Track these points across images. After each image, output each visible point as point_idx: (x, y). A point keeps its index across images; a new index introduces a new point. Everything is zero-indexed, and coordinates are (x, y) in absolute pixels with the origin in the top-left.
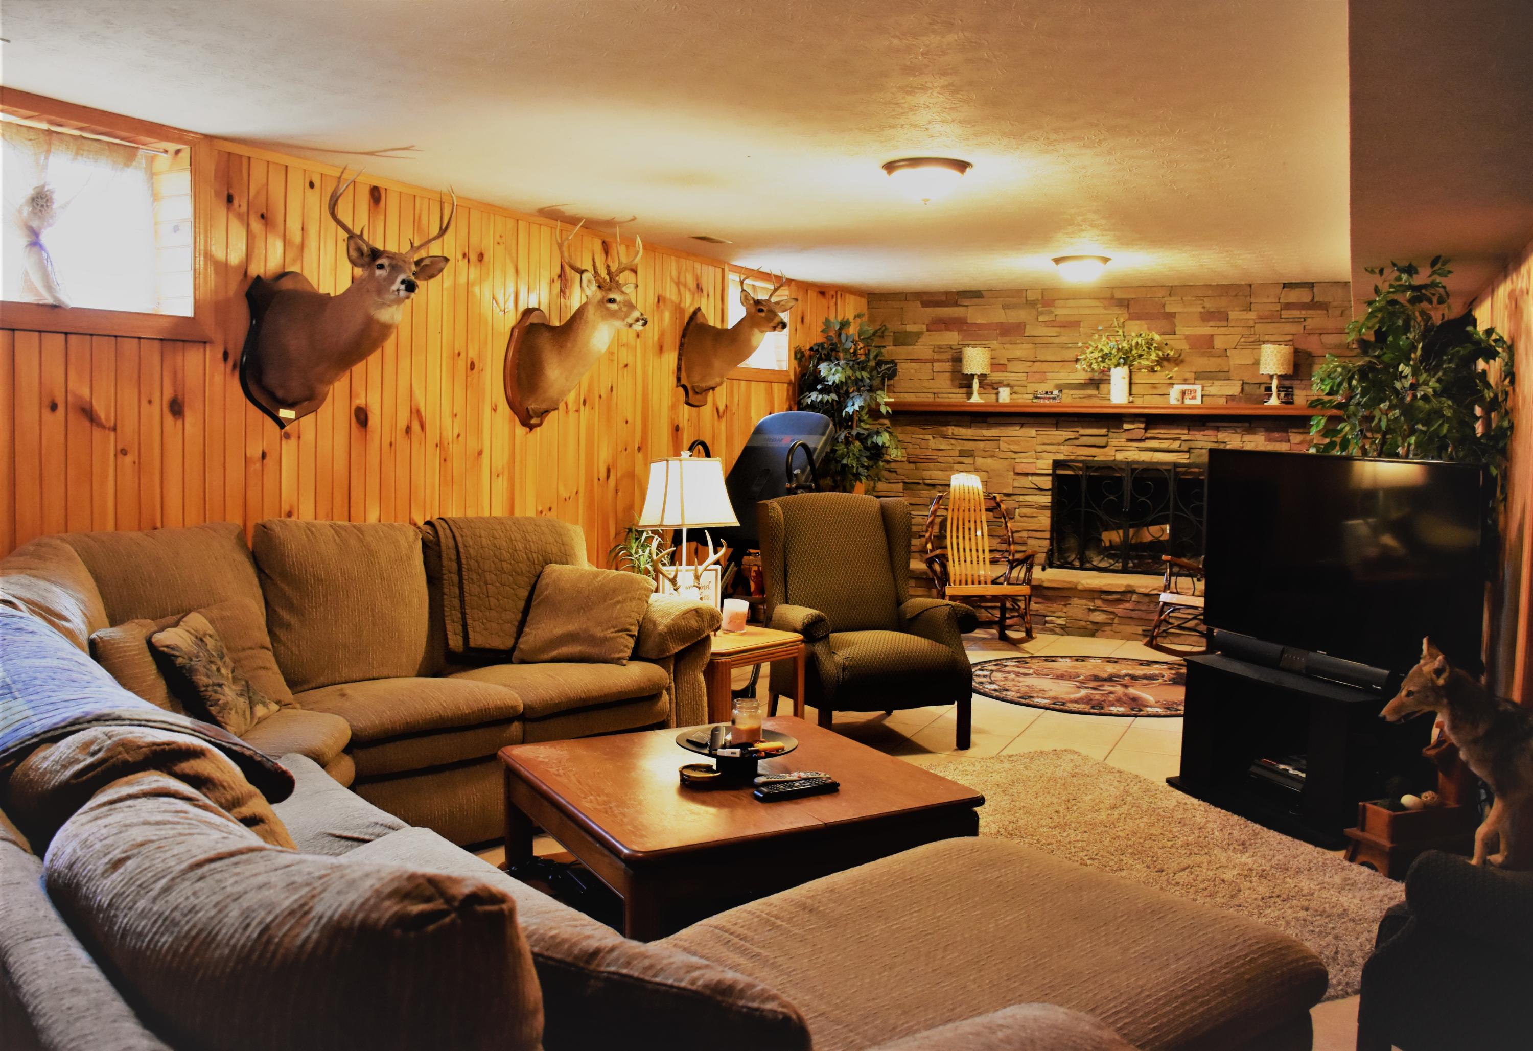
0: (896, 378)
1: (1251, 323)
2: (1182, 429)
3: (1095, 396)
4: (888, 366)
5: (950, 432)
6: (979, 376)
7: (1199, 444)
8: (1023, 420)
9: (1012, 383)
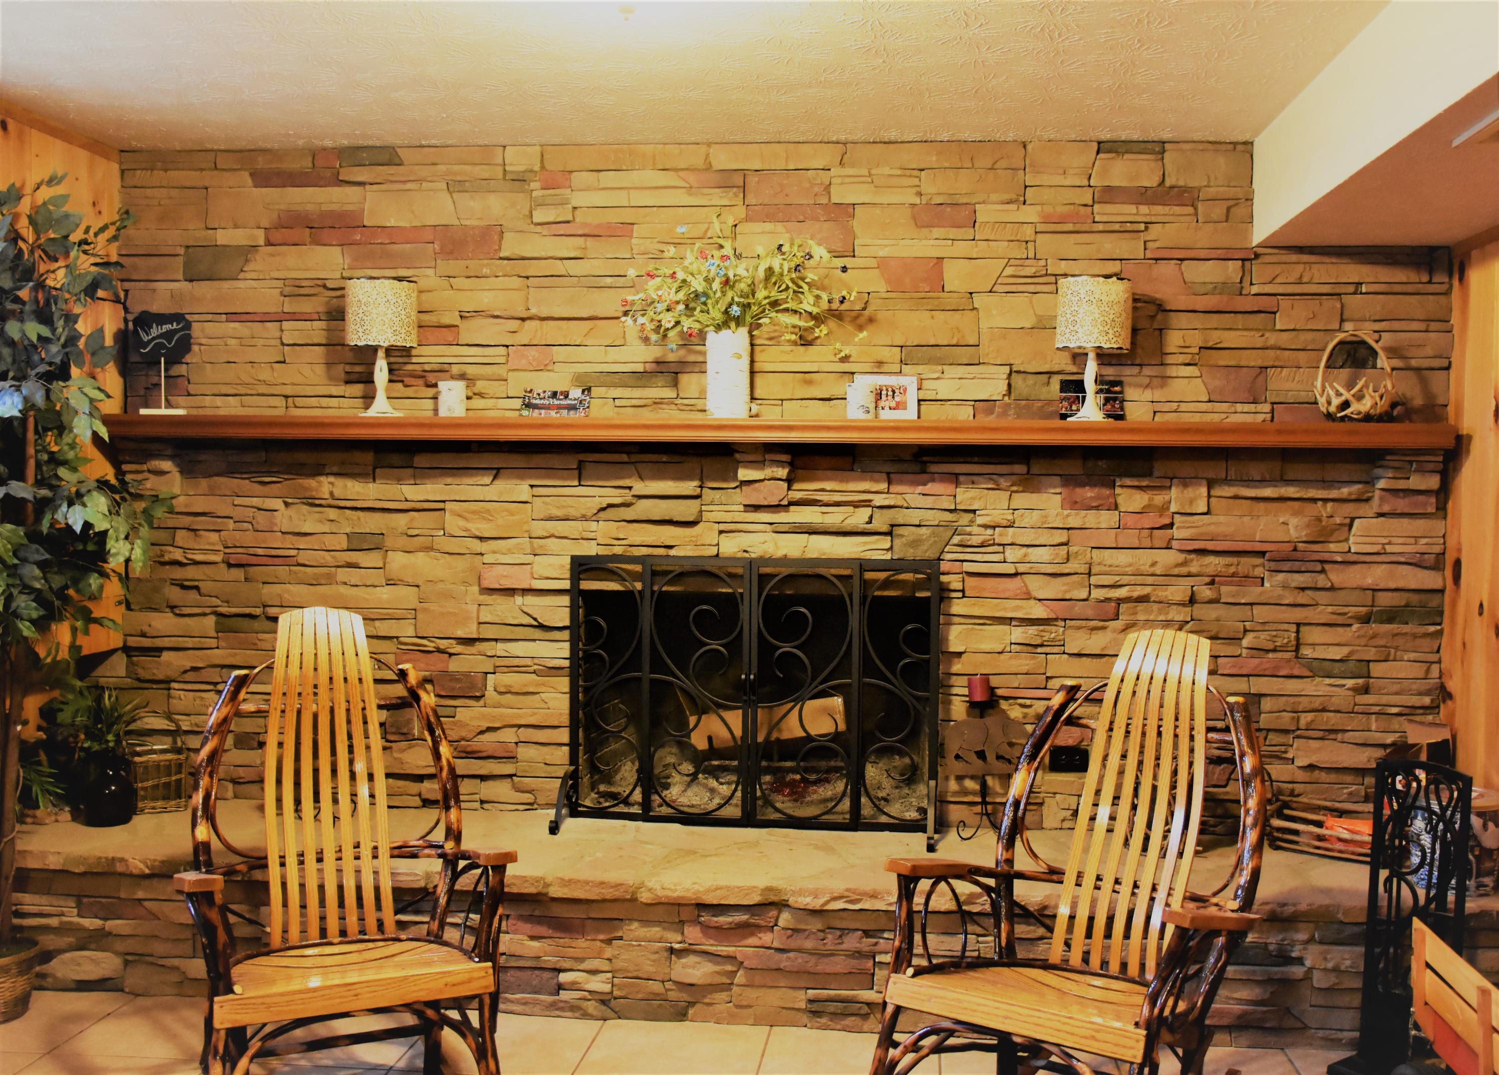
0: (188, 358)
1: (1028, 232)
2: (877, 481)
3: (671, 402)
4: (167, 327)
5: (325, 490)
6: (390, 351)
7: (914, 517)
8: (496, 460)
9: (471, 370)
